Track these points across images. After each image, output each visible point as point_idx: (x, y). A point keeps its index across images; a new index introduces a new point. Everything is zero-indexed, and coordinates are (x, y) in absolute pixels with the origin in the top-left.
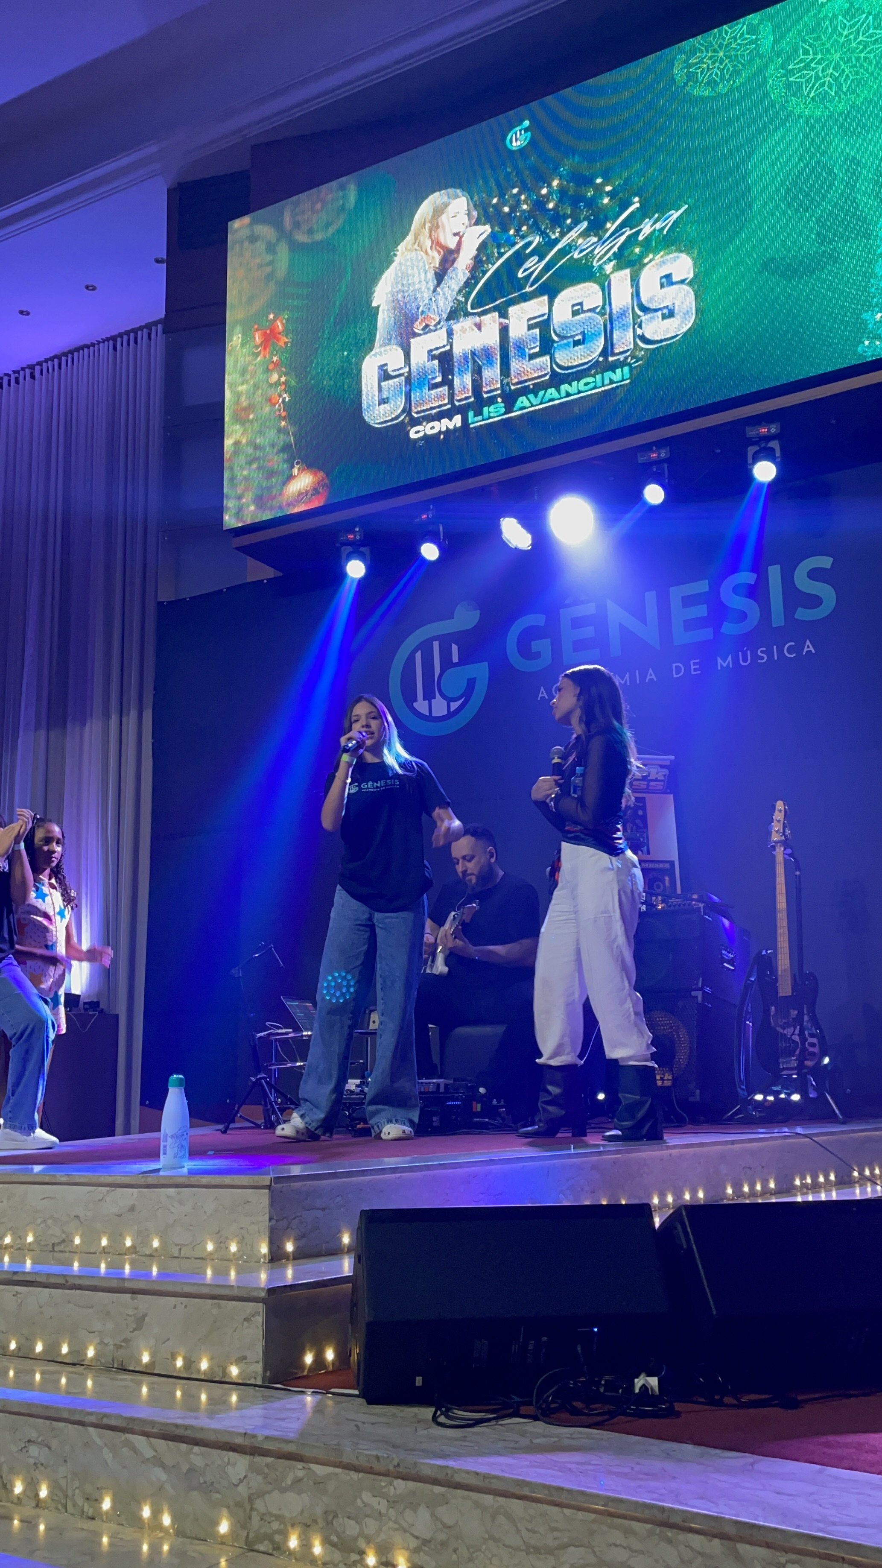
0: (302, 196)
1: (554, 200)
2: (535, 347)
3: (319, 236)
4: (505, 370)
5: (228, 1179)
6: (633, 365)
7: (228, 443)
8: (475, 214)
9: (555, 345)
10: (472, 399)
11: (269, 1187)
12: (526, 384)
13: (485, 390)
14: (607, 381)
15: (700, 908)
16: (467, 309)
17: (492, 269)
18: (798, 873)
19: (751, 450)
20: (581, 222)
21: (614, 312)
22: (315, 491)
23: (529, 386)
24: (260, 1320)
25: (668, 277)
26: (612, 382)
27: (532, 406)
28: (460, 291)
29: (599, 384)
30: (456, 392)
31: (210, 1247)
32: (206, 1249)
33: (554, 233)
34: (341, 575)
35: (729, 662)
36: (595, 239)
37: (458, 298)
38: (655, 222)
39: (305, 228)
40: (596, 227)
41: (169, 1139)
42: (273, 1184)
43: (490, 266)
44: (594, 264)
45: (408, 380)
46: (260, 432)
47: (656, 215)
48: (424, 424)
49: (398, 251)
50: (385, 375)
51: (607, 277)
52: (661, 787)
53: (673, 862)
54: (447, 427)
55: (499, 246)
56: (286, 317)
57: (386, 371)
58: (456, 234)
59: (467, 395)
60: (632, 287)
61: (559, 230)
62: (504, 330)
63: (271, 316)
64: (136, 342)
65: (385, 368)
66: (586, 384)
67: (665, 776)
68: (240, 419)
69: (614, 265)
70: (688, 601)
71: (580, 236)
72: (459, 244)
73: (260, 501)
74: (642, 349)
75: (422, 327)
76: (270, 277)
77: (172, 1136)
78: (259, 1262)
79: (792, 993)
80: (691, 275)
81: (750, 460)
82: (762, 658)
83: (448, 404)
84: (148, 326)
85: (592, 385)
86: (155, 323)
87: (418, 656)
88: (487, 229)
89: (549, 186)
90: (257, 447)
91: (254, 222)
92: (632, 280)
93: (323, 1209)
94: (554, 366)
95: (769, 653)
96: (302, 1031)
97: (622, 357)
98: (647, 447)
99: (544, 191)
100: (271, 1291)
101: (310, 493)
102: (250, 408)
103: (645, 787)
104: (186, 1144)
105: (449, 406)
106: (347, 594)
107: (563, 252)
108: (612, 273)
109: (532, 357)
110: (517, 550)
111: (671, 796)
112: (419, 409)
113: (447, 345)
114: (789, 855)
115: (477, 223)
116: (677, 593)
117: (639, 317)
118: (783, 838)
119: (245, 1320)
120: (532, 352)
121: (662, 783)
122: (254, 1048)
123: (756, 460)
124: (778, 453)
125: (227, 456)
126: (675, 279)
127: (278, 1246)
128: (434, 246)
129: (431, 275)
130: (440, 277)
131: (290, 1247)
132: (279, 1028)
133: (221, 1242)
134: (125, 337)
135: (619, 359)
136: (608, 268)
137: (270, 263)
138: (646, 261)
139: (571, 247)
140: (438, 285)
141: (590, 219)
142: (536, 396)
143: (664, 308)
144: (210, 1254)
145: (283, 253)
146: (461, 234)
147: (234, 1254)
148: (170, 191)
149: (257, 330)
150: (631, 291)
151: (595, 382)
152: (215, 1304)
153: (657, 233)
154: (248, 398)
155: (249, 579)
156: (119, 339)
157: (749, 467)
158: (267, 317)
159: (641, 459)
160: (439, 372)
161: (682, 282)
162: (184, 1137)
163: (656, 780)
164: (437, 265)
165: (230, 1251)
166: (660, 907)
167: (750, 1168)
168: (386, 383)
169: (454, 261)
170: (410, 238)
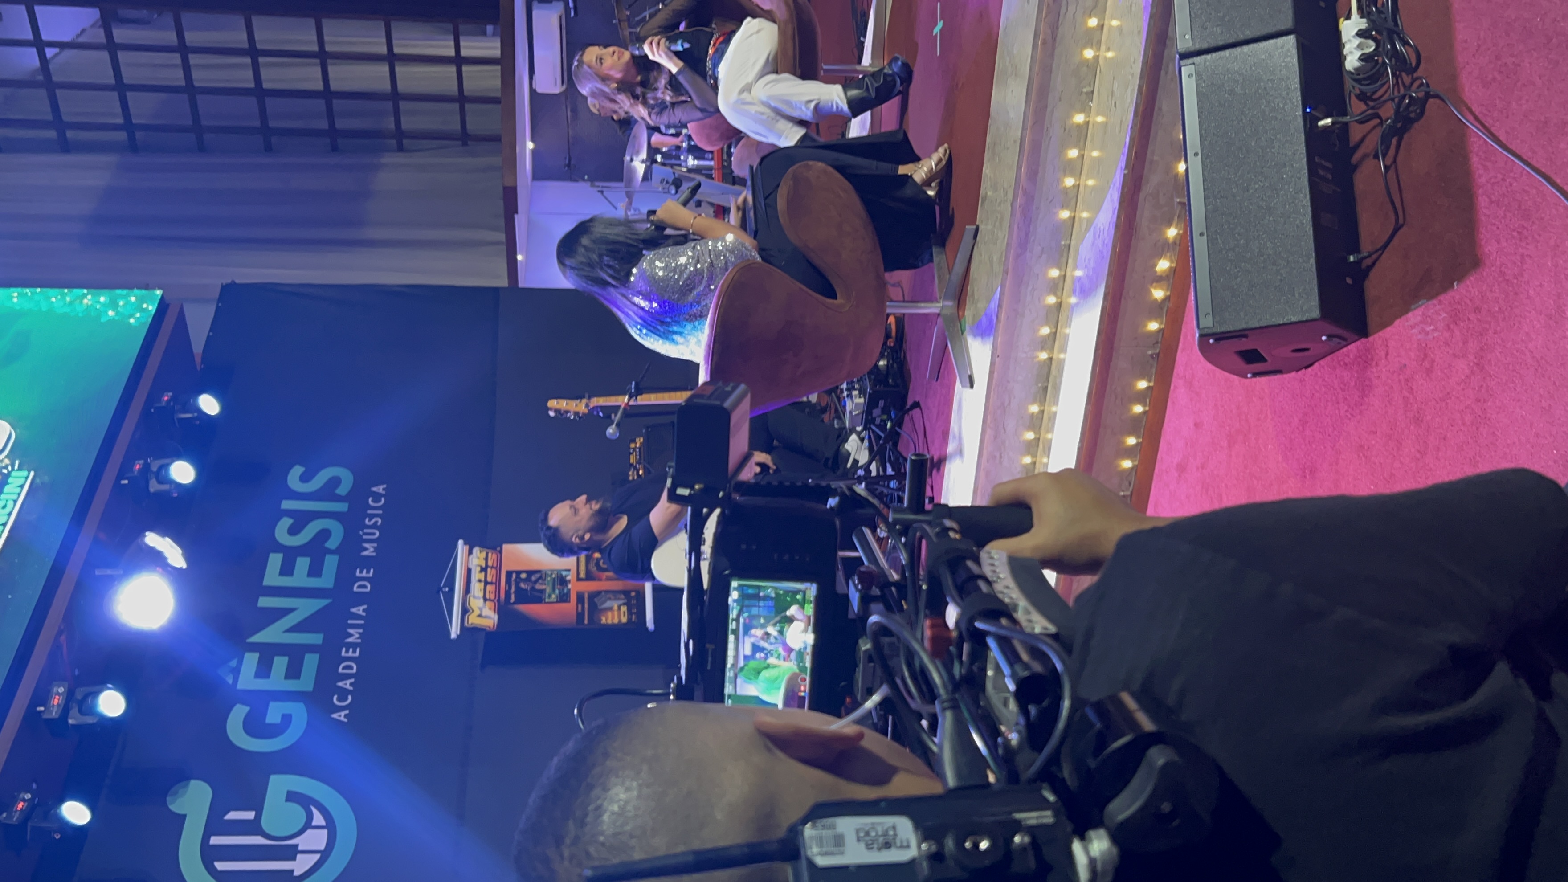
95: (371, 517)
103: (493, 571)
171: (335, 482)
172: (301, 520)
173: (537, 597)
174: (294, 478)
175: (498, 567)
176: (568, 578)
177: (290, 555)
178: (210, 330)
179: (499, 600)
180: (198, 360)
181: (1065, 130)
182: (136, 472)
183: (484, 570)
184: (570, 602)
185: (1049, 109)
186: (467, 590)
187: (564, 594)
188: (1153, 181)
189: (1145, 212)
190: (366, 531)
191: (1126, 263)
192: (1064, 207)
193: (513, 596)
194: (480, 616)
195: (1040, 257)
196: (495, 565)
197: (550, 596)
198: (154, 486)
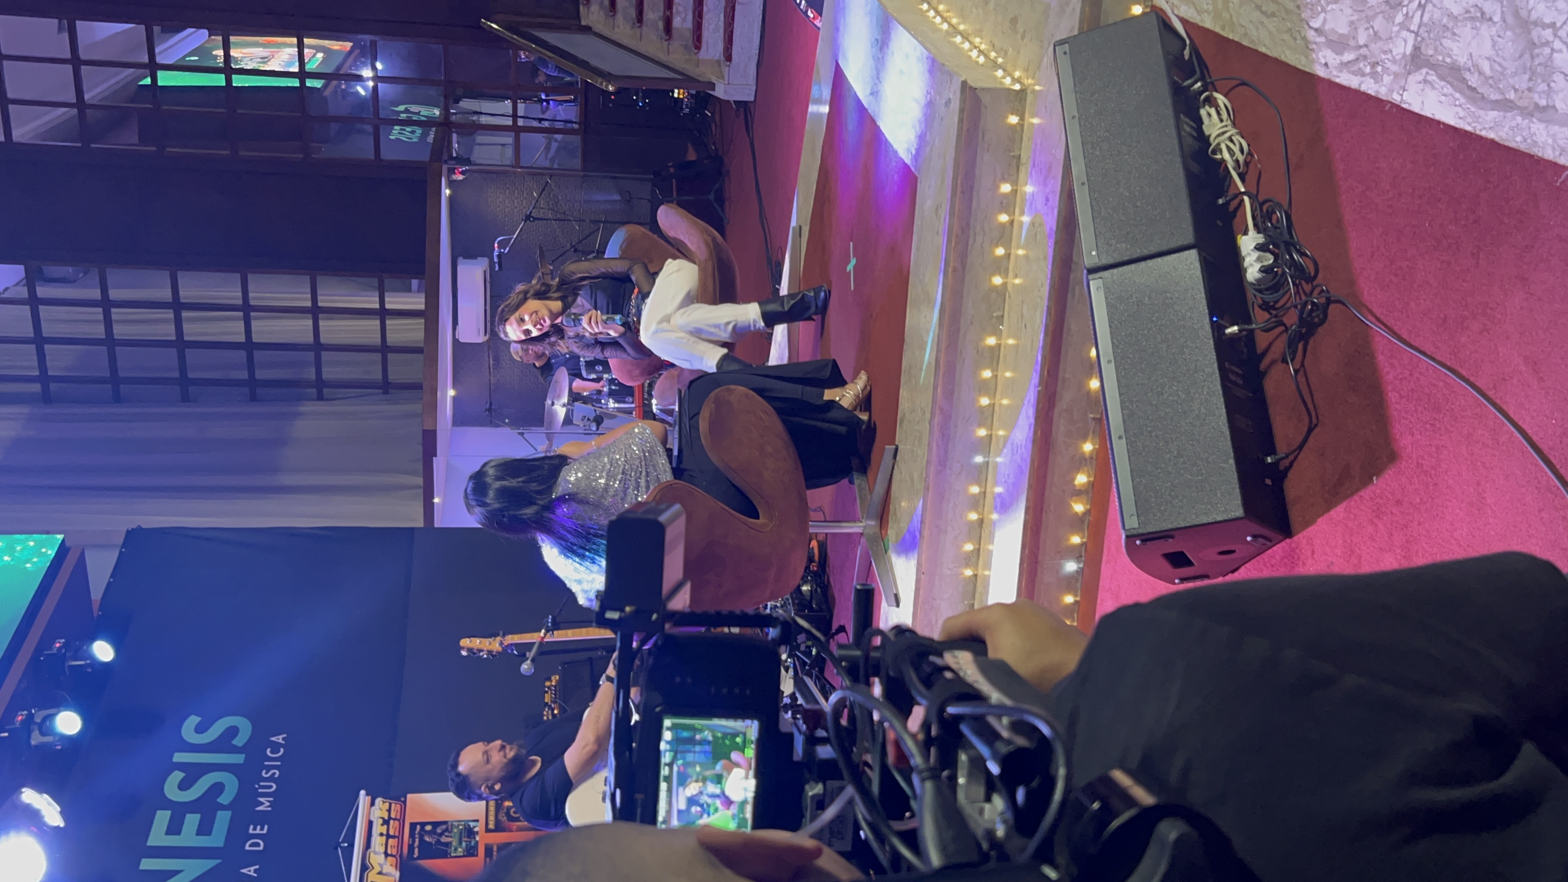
82: (274, 773)
171: (233, 731)
172: (193, 773)
173: (442, 851)
174: (188, 730)
175: (402, 820)
176: (476, 829)
177: (179, 811)
178: (112, 576)
179: (401, 856)
180: (96, 606)
181: (978, 351)
182: (18, 723)
183: (386, 822)
184: (477, 856)
185: (962, 332)
186: (368, 845)
187: (472, 848)
188: (1066, 398)
189: (1061, 427)
190: (261, 784)
191: (1045, 477)
192: (980, 425)
193: (416, 851)
194: (380, 873)
195: (960, 474)
196: (398, 817)
197: (456, 849)
198: (36, 739)
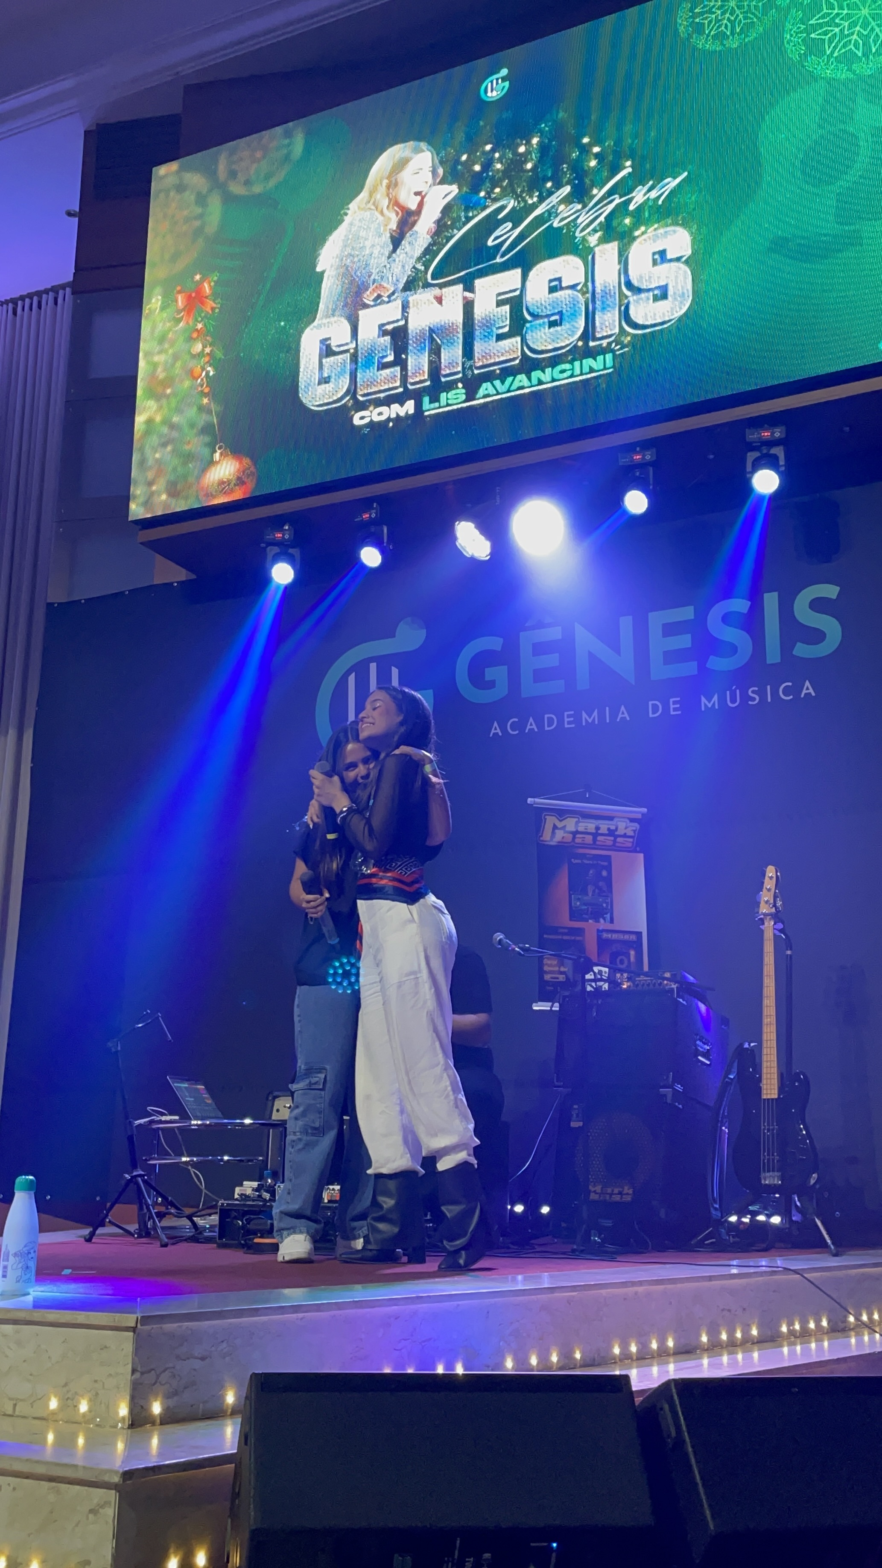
0: (242, 142)
1: (532, 159)
2: (505, 326)
3: (257, 189)
4: (468, 352)
5: (81, 1317)
6: (618, 353)
7: (140, 420)
8: (441, 171)
9: (528, 325)
10: (428, 383)
11: (134, 1329)
12: (492, 368)
13: (443, 372)
14: (586, 369)
15: (672, 989)
16: (426, 279)
17: (459, 235)
18: (789, 952)
19: (751, 456)
20: (563, 186)
21: (598, 290)
22: (240, 481)
23: (495, 370)
24: (110, 1512)
25: (662, 253)
26: (592, 370)
27: (498, 393)
28: (419, 259)
29: (577, 371)
30: (410, 374)
31: (53, 1404)
32: (48, 1406)
33: (531, 197)
34: (265, 580)
35: (714, 703)
36: (579, 206)
37: (416, 266)
38: (649, 190)
39: (241, 177)
40: (580, 194)
41: (11, 1258)
42: (139, 1325)
43: (455, 231)
44: (577, 234)
45: (354, 357)
46: (179, 410)
47: (651, 183)
48: (371, 408)
49: (348, 209)
50: (328, 351)
51: (591, 250)
52: (630, 845)
53: (641, 933)
54: (397, 413)
55: (467, 209)
56: (215, 278)
57: (328, 347)
58: (417, 194)
59: (422, 378)
60: (620, 263)
61: (537, 194)
62: (468, 307)
63: (198, 277)
64: (40, 307)
65: (328, 342)
66: (562, 371)
67: (634, 831)
68: (154, 394)
69: (600, 237)
70: (669, 630)
71: (561, 202)
72: (421, 205)
73: (173, 491)
74: (629, 334)
75: (373, 297)
76: (199, 232)
77: (15, 1255)
78: (116, 1427)
79: (779, 1095)
80: (689, 252)
81: (749, 468)
82: (754, 699)
83: (400, 386)
84: (55, 289)
85: (569, 373)
86: (63, 287)
87: (352, 679)
88: (454, 189)
89: (528, 143)
90: (172, 426)
91: (181, 169)
92: (620, 255)
93: (203, 1359)
94: (525, 349)
95: (762, 693)
96: (191, 1119)
97: (604, 343)
98: (630, 448)
99: (522, 149)
100: (128, 1475)
101: (232, 485)
102: (168, 382)
103: (611, 843)
104: (32, 1265)
105: (401, 390)
106: (271, 601)
107: (540, 220)
108: (598, 245)
109: (500, 337)
110: (473, 560)
111: (642, 855)
112: (366, 392)
113: (402, 319)
114: (781, 931)
115: (442, 182)
116: (657, 619)
117: (627, 297)
118: (773, 910)
119: (91, 1511)
120: (501, 331)
121: (631, 840)
122: (130, 1139)
123: (755, 469)
124: (782, 462)
125: (137, 436)
126: (669, 257)
127: (142, 1407)
128: (391, 206)
129: (386, 238)
130: (397, 241)
131: (157, 1408)
132: (162, 1114)
133: (67, 1399)
134: (27, 301)
135: (601, 345)
136: (593, 240)
137: (201, 216)
138: (637, 233)
139: (550, 214)
140: (394, 250)
141: (574, 183)
142: (503, 382)
143: (656, 288)
144: (53, 1413)
145: (215, 208)
146: (423, 194)
147: (84, 1415)
148: (87, 133)
149: (179, 292)
150: (618, 267)
151: (573, 369)
152: (53, 1488)
153: (650, 203)
154: (165, 370)
155: (157, 581)
156: (20, 303)
157: (748, 476)
158: (193, 278)
159: (623, 461)
160: (391, 349)
161: (678, 259)
162: (30, 1256)
163: (625, 836)
164: (395, 228)
165: (79, 1410)
166: (625, 986)
167: (729, 1311)
168: (328, 359)
169: (414, 223)
170: (364, 195)
171: (816, 636)
173: (577, 886)
174: (817, 592)
175: (615, 848)
176: (602, 920)
179: (573, 847)
183: (611, 833)
184: (572, 920)
186: (587, 816)
187: (580, 915)
193: (579, 861)
194: (555, 827)
196: (617, 844)
197: (578, 899)
